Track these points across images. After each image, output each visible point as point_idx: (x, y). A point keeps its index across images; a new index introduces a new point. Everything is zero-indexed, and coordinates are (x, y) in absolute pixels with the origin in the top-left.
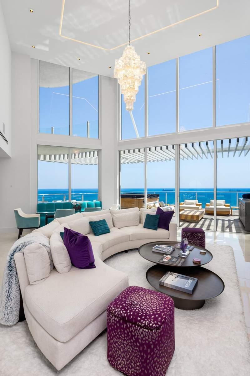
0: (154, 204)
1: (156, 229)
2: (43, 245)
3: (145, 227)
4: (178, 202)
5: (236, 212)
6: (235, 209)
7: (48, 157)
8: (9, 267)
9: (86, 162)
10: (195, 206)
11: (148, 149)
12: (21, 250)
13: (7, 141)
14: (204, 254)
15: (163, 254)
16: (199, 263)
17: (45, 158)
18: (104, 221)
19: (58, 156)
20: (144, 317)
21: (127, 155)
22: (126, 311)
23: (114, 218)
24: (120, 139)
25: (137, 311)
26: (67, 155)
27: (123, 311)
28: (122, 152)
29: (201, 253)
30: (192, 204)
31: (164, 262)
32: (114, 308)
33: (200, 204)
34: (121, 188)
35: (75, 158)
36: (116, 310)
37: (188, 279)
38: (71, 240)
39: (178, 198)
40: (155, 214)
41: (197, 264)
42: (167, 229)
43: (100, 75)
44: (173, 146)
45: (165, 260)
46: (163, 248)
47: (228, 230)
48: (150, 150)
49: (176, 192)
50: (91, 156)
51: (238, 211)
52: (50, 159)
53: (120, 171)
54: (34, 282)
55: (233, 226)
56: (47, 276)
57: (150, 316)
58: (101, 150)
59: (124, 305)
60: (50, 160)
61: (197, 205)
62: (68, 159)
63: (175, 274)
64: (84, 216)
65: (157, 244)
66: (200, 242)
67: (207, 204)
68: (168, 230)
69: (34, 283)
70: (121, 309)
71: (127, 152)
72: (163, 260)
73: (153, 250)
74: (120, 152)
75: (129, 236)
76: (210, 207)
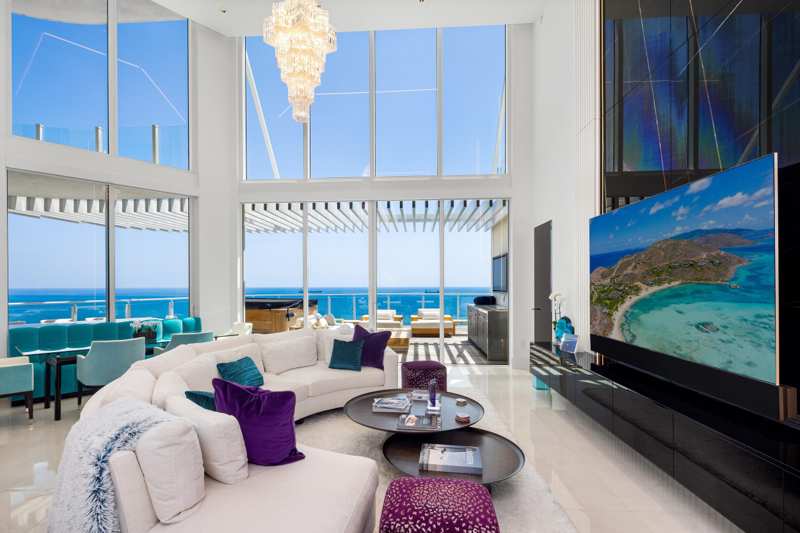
1: (359, 370)
3: (332, 366)
5: (463, 330)
6: (462, 323)
8: (95, 492)
9: (140, 224)
10: (392, 321)
11: (311, 205)
12: (128, 445)
14: (464, 404)
15: (400, 414)
16: (467, 420)
17: (47, 209)
18: (248, 360)
19: (70, 203)
20: (464, 525)
22: (426, 521)
23: (264, 353)
24: (244, 178)
25: (445, 517)
26: (101, 201)
27: (419, 525)
28: (248, 207)
30: (387, 317)
32: (398, 525)
33: (401, 316)
34: (247, 286)
36: (406, 526)
37: (464, 450)
38: (245, 405)
41: (465, 423)
42: (380, 366)
43: (193, 22)
44: (363, 204)
45: (410, 424)
46: (392, 403)
47: (462, 361)
49: (369, 294)
50: (150, 210)
51: (466, 327)
52: (30, 206)
53: (243, 249)
54: (175, 516)
55: (465, 353)
57: (473, 519)
58: (196, 198)
59: (415, 513)
60: (29, 213)
61: (396, 319)
62: (104, 210)
63: (439, 447)
65: (378, 397)
67: (412, 316)
68: (382, 368)
69: (176, 519)
70: (414, 521)
71: (260, 207)
73: (375, 409)
74: (243, 206)
76: (420, 321)
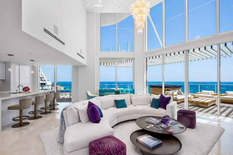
0: (173, 92)
1: (157, 108)
2: (75, 108)
3: (151, 106)
4: (186, 91)
7: (105, 64)
10: (211, 95)
11: (165, 55)
13: (83, 58)
14: (182, 128)
15: (150, 123)
17: (107, 65)
18: (124, 100)
19: (111, 63)
21: (151, 60)
23: (132, 99)
24: (147, 50)
28: (148, 58)
29: (180, 127)
30: (209, 94)
31: (147, 128)
34: (148, 81)
35: (123, 63)
37: (155, 140)
39: (186, 89)
40: (159, 98)
41: (169, 133)
42: (165, 108)
44: (183, 52)
46: (153, 120)
48: (166, 56)
52: (109, 65)
56: (76, 123)
58: (134, 58)
61: (212, 95)
63: (149, 136)
64: (113, 96)
65: (151, 117)
66: (190, 121)
67: (222, 94)
69: (69, 125)
71: (151, 58)
72: (147, 127)
73: (146, 120)
75: (138, 110)
76: (225, 96)
